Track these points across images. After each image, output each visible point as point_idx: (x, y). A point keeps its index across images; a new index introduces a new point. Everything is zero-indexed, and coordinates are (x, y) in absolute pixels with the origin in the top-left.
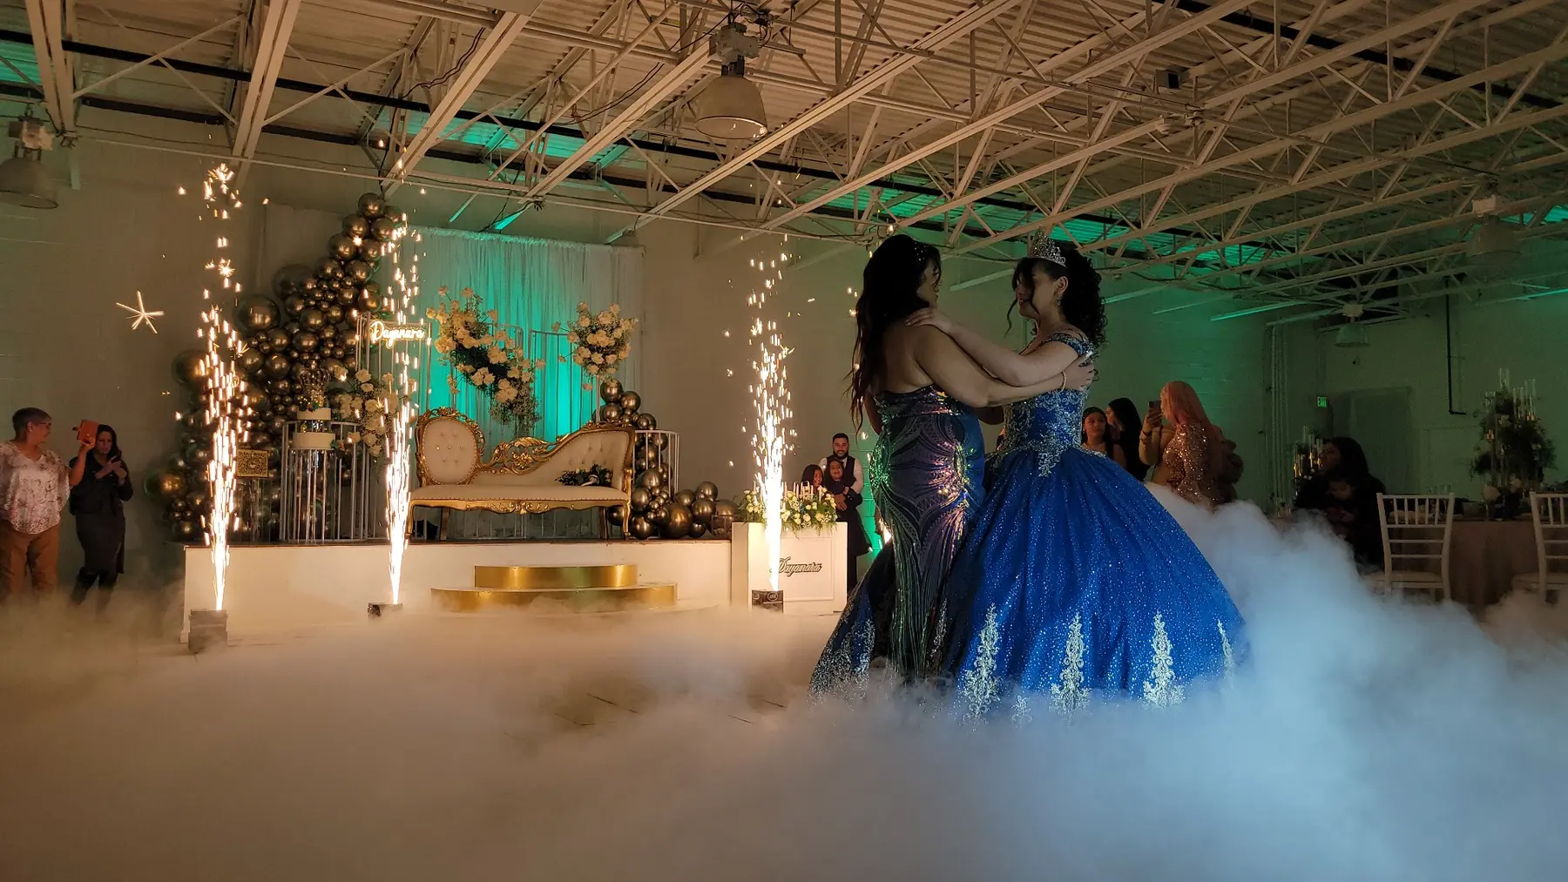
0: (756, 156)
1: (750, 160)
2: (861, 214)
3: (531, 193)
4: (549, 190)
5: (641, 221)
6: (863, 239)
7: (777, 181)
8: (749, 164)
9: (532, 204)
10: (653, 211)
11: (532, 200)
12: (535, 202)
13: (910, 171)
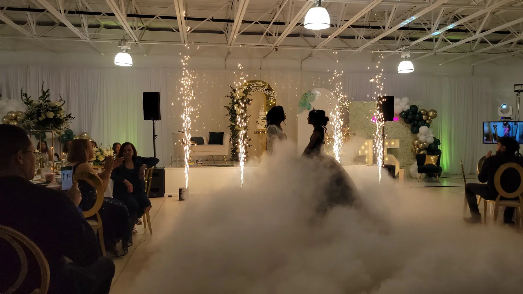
0: (351, 24)
1: (349, 25)
2: (397, 39)
3: (274, 46)
4: (279, 43)
5: (313, 51)
6: (398, 50)
7: (362, 32)
8: (349, 27)
9: (275, 50)
10: (316, 48)
11: (274, 48)
12: (275, 49)
13: (414, 22)
